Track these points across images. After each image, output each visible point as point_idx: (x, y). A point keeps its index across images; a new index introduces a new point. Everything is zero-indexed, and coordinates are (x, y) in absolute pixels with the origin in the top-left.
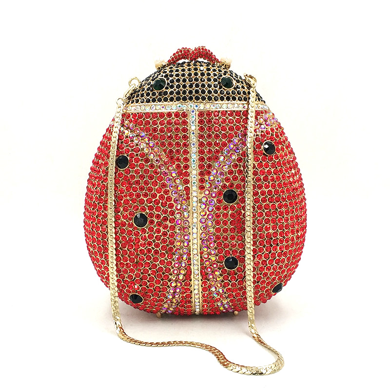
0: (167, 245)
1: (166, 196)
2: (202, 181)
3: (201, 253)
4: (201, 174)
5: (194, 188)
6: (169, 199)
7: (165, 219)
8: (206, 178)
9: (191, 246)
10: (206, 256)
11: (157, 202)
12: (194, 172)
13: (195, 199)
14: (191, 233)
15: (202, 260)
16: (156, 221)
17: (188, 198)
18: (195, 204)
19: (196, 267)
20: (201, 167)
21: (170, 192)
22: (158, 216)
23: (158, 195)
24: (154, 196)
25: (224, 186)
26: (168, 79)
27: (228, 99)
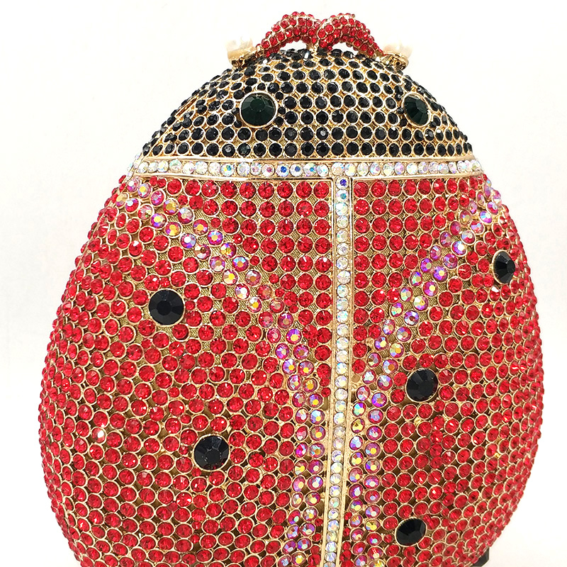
0: (274, 507)
1: (275, 391)
2: (359, 350)
3: (348, 516)
4: (359, 334)
5: (342, 369)
6: (283, 396)
8: (370, 342)
9: (326, 503)
10: (357, 521)
11: (253, 407)
12: (343, 331)
13: (341, 395)
14: (328, 474)
15: (346, 531)
16: (248, 451)
17: (326, 392)
18: (341, 407)
19: (332, 547)
20: (359, 317)
21: (285, 380)
22: (254, 442)
23: (256, 388)
24: (247, 392)
25: (409, 362)
26: (279, 97)
27: (419, 150)
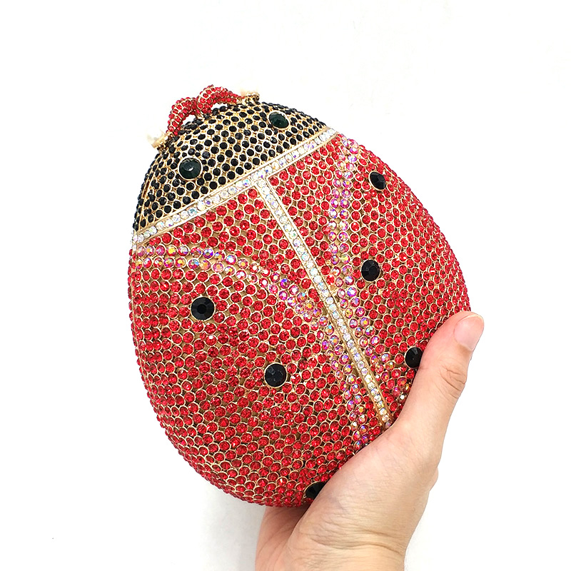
0: (327, 387)
1: (292, 320)
3: (373, 368)
6: (298, 321)
7: (307, 352)
9: (357, 368)
11: (285, 336)
14: (348, 350)
16: (296, 362)
18: (333, 308)
20: (314, 252)
21: (294, 310)
23: (281, 324)
26: (198, 155)
27: (293, 142)
